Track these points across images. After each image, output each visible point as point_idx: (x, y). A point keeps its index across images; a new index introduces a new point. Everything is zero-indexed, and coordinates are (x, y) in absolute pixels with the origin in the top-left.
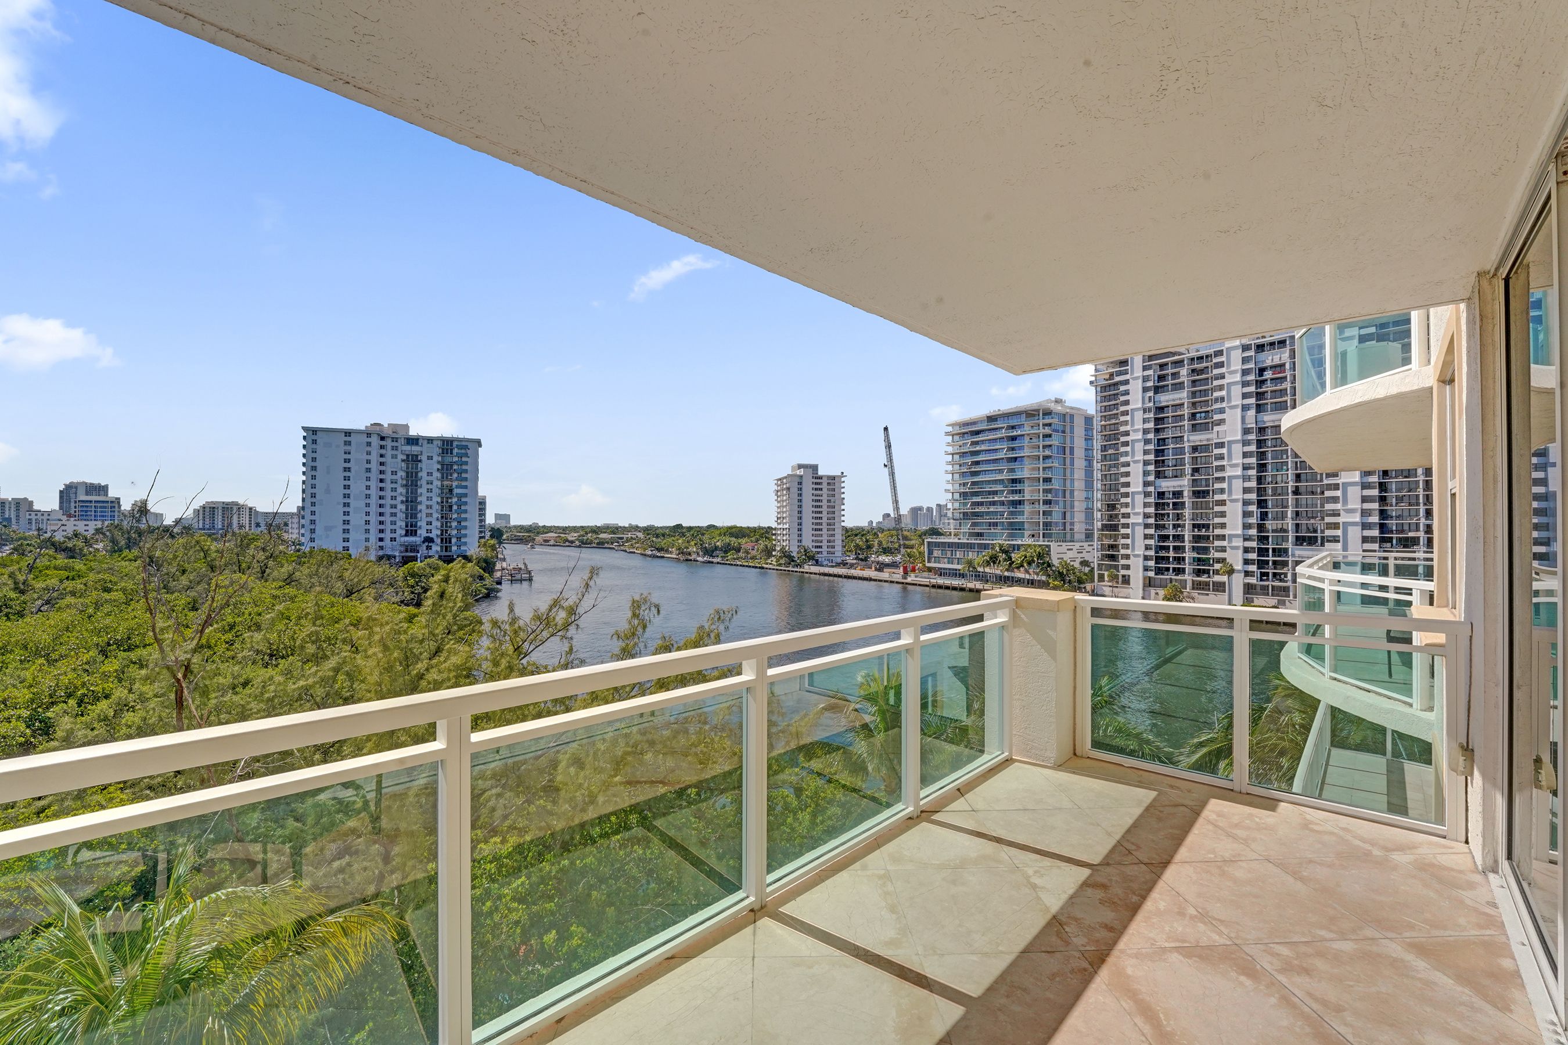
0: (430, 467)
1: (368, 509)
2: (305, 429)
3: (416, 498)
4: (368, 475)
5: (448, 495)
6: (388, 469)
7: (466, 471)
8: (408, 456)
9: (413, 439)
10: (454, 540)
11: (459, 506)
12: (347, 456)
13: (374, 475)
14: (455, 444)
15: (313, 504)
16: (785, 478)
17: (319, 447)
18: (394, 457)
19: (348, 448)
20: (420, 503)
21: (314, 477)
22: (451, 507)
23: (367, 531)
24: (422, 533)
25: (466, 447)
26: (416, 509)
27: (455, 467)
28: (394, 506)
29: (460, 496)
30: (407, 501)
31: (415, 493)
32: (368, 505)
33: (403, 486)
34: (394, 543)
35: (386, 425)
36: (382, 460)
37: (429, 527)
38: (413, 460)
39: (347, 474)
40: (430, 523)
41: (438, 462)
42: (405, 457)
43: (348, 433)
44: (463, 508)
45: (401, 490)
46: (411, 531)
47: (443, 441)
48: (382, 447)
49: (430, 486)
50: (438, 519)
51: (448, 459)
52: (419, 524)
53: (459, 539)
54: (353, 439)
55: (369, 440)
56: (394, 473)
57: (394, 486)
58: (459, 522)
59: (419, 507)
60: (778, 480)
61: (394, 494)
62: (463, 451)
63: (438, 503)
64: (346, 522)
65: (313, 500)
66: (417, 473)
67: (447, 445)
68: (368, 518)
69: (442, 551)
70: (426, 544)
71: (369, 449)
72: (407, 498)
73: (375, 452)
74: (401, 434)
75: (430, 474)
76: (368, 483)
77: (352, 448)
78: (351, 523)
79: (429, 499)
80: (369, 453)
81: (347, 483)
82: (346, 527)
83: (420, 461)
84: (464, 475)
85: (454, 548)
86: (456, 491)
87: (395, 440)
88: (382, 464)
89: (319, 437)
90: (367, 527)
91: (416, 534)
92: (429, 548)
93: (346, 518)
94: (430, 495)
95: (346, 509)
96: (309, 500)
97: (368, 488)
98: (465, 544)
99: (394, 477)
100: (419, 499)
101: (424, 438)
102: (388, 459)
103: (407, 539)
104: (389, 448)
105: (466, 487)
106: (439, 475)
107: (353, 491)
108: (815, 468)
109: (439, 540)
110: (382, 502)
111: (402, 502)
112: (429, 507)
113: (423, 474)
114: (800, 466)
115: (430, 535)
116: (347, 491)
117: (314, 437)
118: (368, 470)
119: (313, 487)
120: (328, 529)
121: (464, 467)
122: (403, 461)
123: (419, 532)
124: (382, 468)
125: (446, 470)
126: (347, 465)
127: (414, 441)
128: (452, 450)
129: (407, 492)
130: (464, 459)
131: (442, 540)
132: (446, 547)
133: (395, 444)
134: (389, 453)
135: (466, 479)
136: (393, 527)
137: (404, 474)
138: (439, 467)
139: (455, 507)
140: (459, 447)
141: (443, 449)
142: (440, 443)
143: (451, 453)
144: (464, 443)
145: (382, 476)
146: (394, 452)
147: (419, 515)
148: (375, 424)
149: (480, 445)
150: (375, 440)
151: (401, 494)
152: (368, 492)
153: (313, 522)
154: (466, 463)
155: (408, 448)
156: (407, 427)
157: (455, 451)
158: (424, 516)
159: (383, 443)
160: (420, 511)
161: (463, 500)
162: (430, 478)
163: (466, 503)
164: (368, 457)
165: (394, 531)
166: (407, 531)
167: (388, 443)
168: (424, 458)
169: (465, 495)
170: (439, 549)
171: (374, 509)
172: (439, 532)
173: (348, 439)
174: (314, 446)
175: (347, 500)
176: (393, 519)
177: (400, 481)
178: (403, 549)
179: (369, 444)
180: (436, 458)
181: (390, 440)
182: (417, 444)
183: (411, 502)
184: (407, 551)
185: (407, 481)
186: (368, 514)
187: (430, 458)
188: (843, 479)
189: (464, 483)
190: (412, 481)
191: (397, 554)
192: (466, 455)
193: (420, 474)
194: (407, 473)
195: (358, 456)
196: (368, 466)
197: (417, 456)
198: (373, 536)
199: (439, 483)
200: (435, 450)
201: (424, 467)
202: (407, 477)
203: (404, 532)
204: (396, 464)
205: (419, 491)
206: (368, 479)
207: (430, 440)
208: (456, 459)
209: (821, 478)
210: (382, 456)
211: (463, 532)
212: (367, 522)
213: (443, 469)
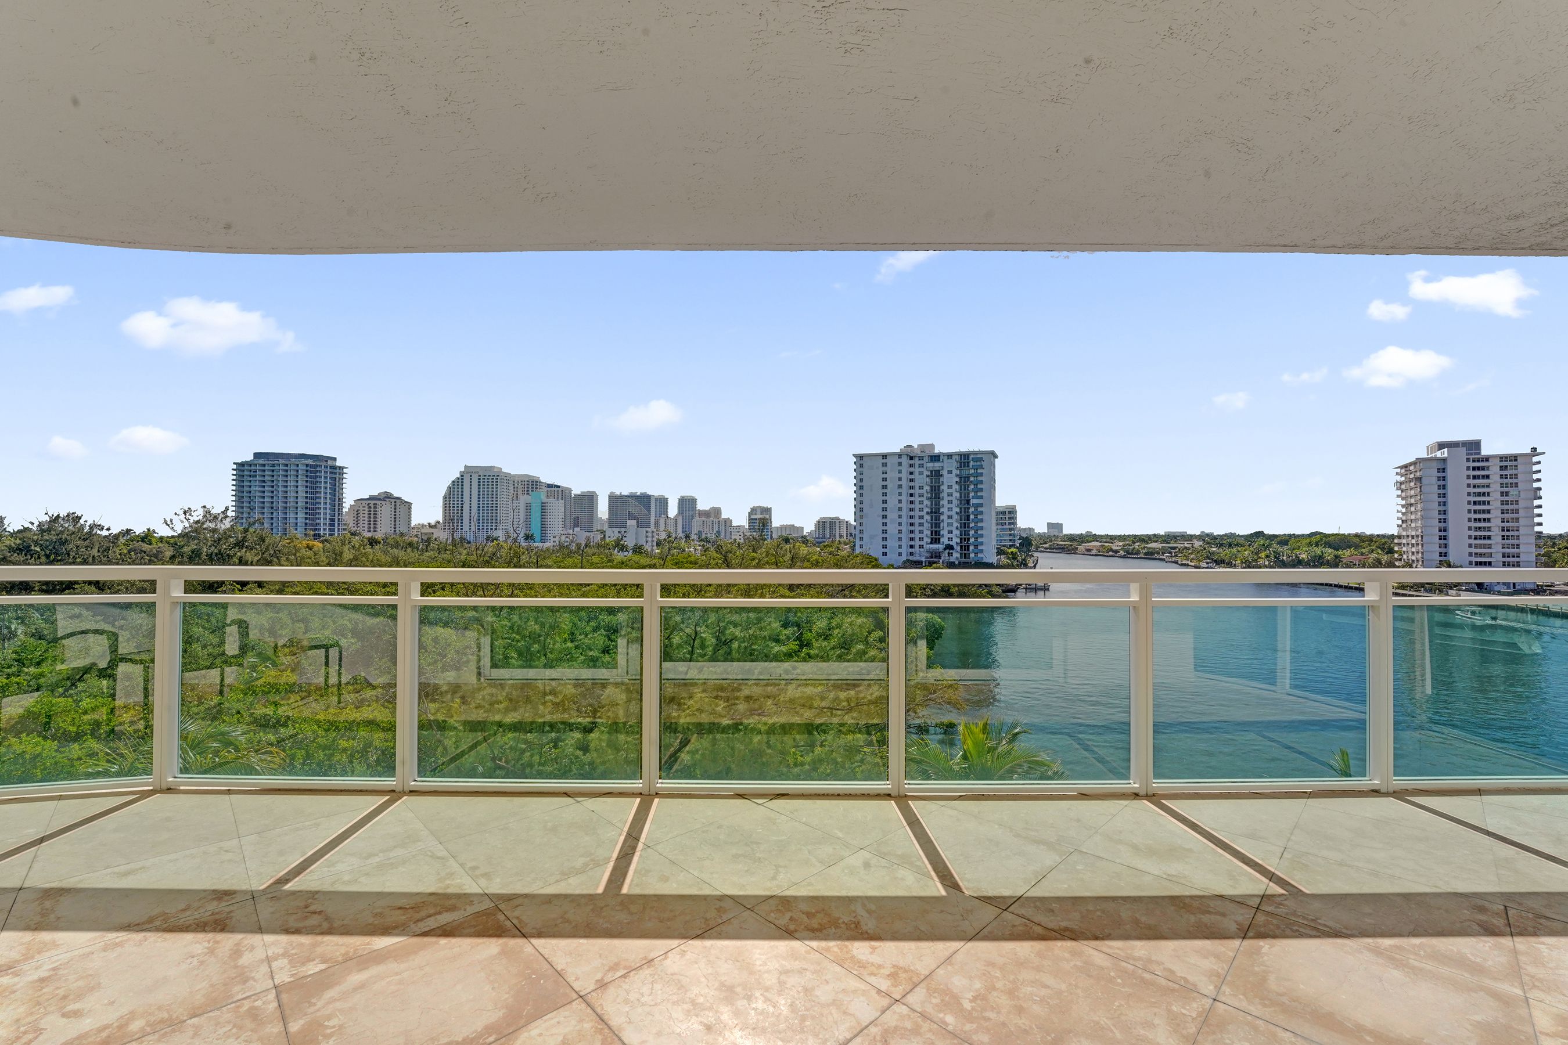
0: (950, 480)
1: (900, 520)
2: (855, 455)
3: (939, 509)
4: (900, 490)
5: (966, 506)
6: (916, 484)
7: (981, 482)
8: (932, 471)
9: (935, 456)
10: (971, 548)
11: (976, 516)
12: (885, 476)
13: (905, 491)
14: (971, 457)
15: (861, 517)
16: (1414, 463)
17: (865, 470)
18: (921, 473)
19: (885, 468)
20: (942, 513)
21: (861, 495)
22: (968, 516)
23: (900, 539)
24: (945, 540)
25: (981, 459)
26: (939, 520)
27: (972, 479)
28: (921, 517)
29: (977, 506)
30: (932, 512)
31: (938, 504)
32: (900, 517)
33: (928, 499)
34: (922, 550)
35: (916, 447)
36: (912, 477)
37: (950, 536)
38: (936, 474)
39: (885, 491)
40: (951, 532)
41: (957, 475)
42: (929, 473)
43: (884, 456)
44: (979, 517)
45: (927, 502)
46: (935, 540)
47: (961, 455)
48: (911, 466)
49: (950, 498)
50: (957, 528)
51: (965, 472)
52: (941, 533)
53: (976, 546)
54: (888, 461)
55: (900, 460)
56: (921, 488)
57: (921, 499)
58: (976, 532)
59: (942, 517)
60: (1401, 467)
61: (921, 506)
62: (978, 463)
63: (957, 513)
64: (885, 532)
65: (862, 513)
66: (939, 487)
67: (964, 459)
68: (900, 528)
69: (961, 557)
70: (947, 551)
71: (900, 468)
72: (932, 509)
73: (905, 469)
74: (928, 452)
75: (950, 487)
76: (900, 498)
77: (888, 469)
78: (888, 532)
79: (951, 509)
80: (900, 472)
81: (885, 498)
82: (885, 535)
83: (941, 476)
84: (979, 486)
85: (972, 555)
86: (973, 501)
87: (921, 458)
88: (911, 480)
89: (866, 462)
90: (900, 535)
91: (939, 543)
92: (951, 555)
93: (885, 528)
94: (950, 506)
95: (885, 521)
96: (858, 514)
97: (900, 501)
98: (982, 551)
99: (921, 491)
100: (941, 510)
101: (944, 454)
102: (916, 476)
103: (932, 546)
104: (917, 466)
105: (981, 497)
106: (957, 487)
107: (889, 505)
108: (1474, 446)
109: (959, 548)
110: (912, 513)
111: (928, 513)
112: (950, 517)
113: (944, 487)
114: (1441, 446)
115: (951, 543)
116: (885, 505)
117: (861, 462)
118: (900, 486)
119: (861, 503)
120: (872, 537)
121: (980, 478)
122: (927, 476)
123: (941, 540)
124: (912, 484)
125: (964, 481)
126: (884, 483)
127: (936, 458)
128: (968, 463)
129: (932, 505)
130: (979, 471)
131: (961, 547)
132: (965, 554)
133: (921, 462)
134: (917, 470)
135: (981, 490)
136: (921, 536)
137: (928, 488)
138: (958, 479)
139: (972, 517)
140: (976, 460)
141: (961, 463)
142: (958, 458)
143: (968, 466)
144: (979, 456)
145: (912, 491)
146: (921, 469)
147: (942, 525)
148: (908, 446)
149: (996, 456)
150: (905, 461)
151: (927, 506)
152: (900, 505)
153: (861, 531)
154: (981, 474)
155: (931, 465)
156: (932, 446)
157: (972, 463)
158: (945, 525)
159: (912, 462)
160: (943, 521)
161: (980, 509)
162: (950, 491)
163: (982, 513)
164: (900, 475)
165: (921, 539)
166: (932, 539)
167: (916, 462)
168: (945, 472)
169: (981, 505)
170: (958, 555)
171: (905, 520)
172: (958, 541)
173: (884, 461)
174: (861, 469)
175: (885, 513)
176: (921, 528)
177: (925, 495)
178: (929, 555)
179: (900, 464)
180: (955, 472)
181: (917, 459)
182: (939, 460)
183: (935, 512)
184: (932, 557)
185: (932, 494)
186: (900, 524)
187: (950, 472)
188: (1535, 459)
189: (979, 494)
190: (936, 493)
191: (923, 559)
192: (981, 467)
193: (942, 487)
194: (931, 487)
195: (892, 475)
196: (900, 483)
197: (939, 471)
198: (905, 543)
199: (958, 495)
200: (953, 465)
201: (945, 481)
202: (932, 490)
203: (929, 540)
204: (922, 480)
205: (942, 503)
206: (900, 494)
207: (950, 456)
208: (972, 471)
209: (1487, 459)
210: (911, 473)
211: (980, 540)
212: (900, 532)
213: (961, 480)
